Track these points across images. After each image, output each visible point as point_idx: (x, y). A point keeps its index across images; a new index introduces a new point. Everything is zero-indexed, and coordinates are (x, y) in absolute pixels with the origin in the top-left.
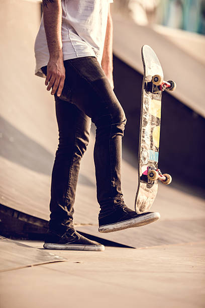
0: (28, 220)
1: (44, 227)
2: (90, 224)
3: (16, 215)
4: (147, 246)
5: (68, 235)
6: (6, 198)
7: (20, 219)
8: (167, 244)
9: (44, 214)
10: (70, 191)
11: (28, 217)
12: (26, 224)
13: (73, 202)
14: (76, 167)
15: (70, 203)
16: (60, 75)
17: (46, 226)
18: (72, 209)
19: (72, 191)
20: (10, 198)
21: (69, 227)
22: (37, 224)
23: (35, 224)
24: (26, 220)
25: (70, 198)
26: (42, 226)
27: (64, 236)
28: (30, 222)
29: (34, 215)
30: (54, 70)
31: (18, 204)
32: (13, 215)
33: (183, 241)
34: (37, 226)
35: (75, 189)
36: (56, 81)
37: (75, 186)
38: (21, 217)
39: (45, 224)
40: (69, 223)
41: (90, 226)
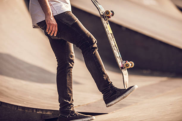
0: (43, 112)
1: (53, 114)
2: (79, 106)
3: (35, 111)
4: (115, 110)
5: (71, 115)
6: (27, 102)
7: (38, 112)
8: (126, 107)
9: (50, 107)
10: (68, 90)
11: (42, 110)
12: (42, 115)
13: (72, 96)
14: (69, 75)
15: (70, 97)
16: (55, 24)
17: (53, 113)
18: (71, 100)
19: (69, 90)
20: (29, 102)
21: (71, 110)
22: (48, 113)
23: (47, 113)
24: (41, 112)
25: (69, 94)
26: (51, 114)
27: (69, 116)
28: (44, 113)
29: (45, 109)
30: (51, 22)
31: (35, 104)
32: (33, 111)
33: (135, 103)
34: (49, 114)
35: (72, 88)
36: (53, 28)
37: (71, 86)
38: (38, 111)
39: (53, 112)
40: (71, 108)
41: (79, 107)
